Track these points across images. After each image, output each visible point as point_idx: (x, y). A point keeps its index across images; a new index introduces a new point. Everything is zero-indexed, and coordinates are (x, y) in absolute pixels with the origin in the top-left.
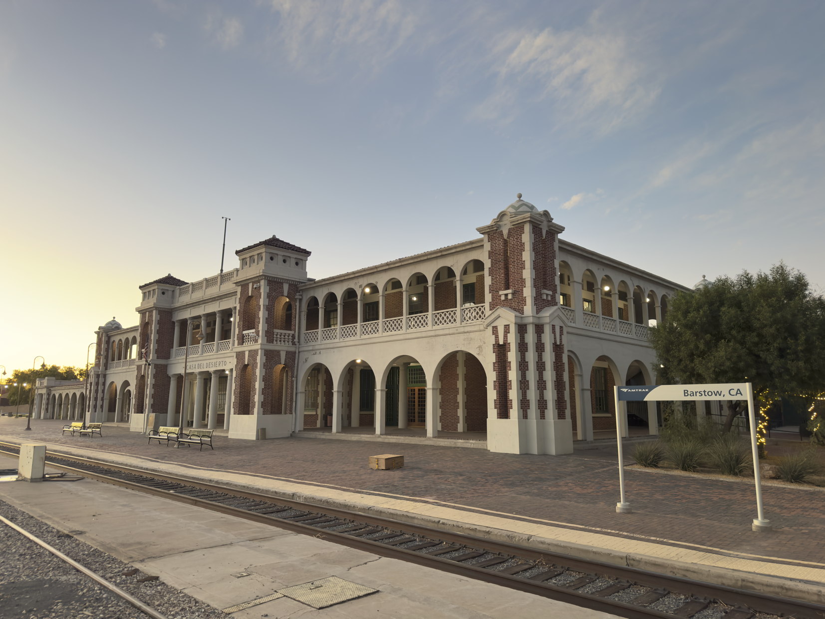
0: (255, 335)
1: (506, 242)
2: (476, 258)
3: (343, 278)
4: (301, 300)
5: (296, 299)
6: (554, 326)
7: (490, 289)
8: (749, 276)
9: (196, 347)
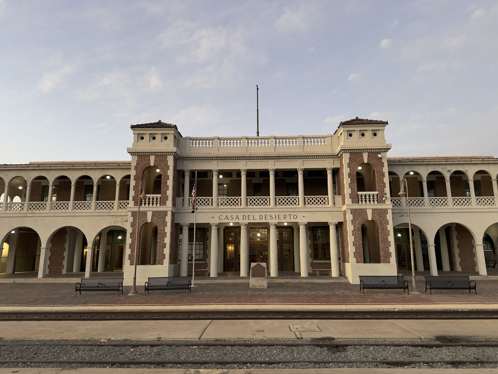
9: (231, 198)
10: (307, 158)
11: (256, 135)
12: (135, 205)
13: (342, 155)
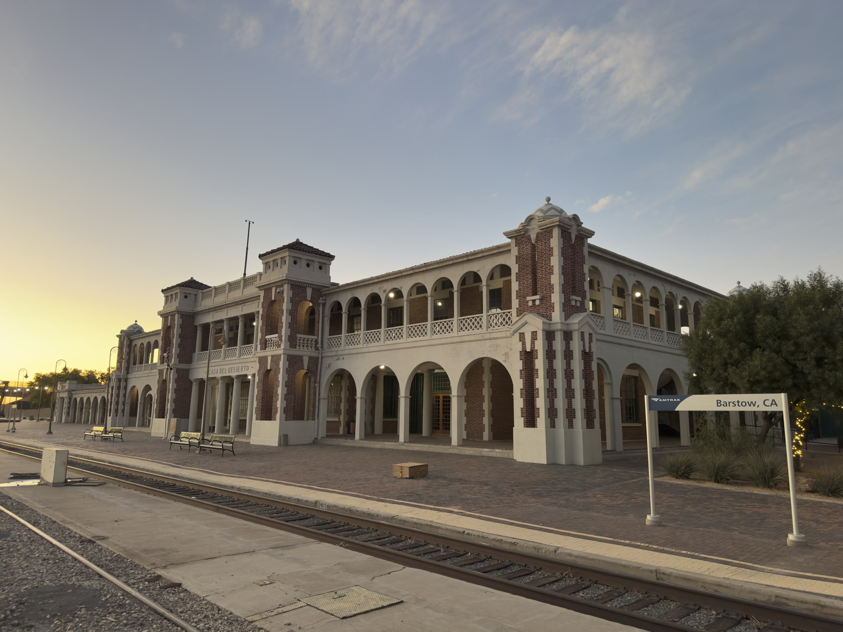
0: (278, 340)
1: (534, 247)
2: (503, 263)
3: (367, 283)
4: (324, 305)
5: (319, 304)
6: (582, 333)
7: (517, 295)
8: (786, 282)
9: (218, 351)
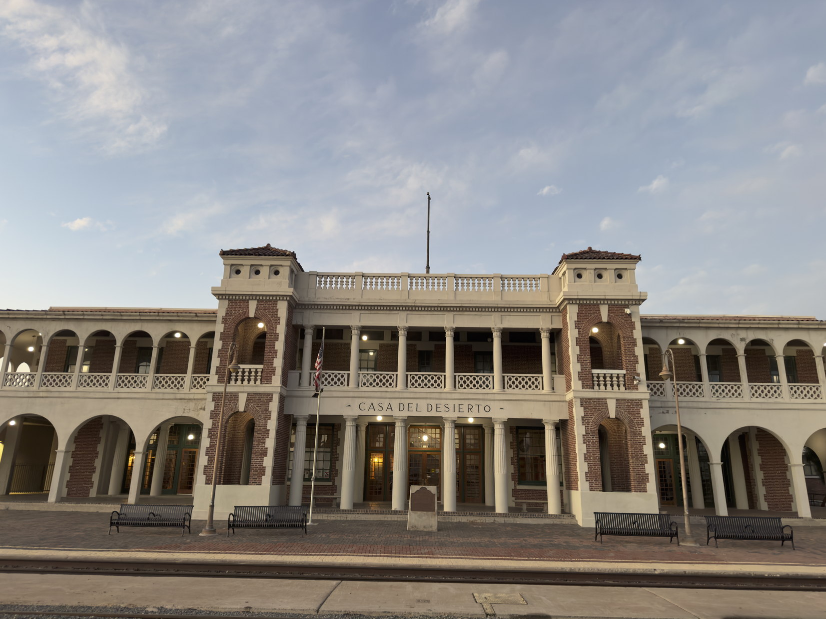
9: (381, 375)
10: (507, 311)
11: (424, 271)
12: (219, 381)
13: (565, 308)
